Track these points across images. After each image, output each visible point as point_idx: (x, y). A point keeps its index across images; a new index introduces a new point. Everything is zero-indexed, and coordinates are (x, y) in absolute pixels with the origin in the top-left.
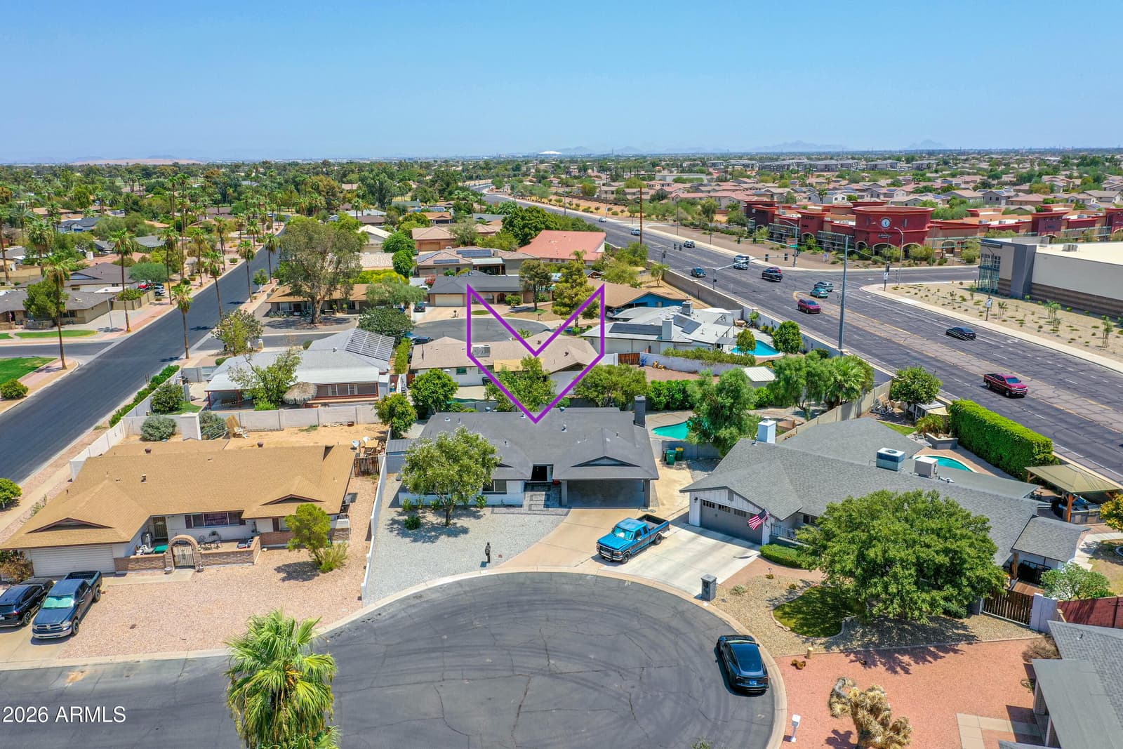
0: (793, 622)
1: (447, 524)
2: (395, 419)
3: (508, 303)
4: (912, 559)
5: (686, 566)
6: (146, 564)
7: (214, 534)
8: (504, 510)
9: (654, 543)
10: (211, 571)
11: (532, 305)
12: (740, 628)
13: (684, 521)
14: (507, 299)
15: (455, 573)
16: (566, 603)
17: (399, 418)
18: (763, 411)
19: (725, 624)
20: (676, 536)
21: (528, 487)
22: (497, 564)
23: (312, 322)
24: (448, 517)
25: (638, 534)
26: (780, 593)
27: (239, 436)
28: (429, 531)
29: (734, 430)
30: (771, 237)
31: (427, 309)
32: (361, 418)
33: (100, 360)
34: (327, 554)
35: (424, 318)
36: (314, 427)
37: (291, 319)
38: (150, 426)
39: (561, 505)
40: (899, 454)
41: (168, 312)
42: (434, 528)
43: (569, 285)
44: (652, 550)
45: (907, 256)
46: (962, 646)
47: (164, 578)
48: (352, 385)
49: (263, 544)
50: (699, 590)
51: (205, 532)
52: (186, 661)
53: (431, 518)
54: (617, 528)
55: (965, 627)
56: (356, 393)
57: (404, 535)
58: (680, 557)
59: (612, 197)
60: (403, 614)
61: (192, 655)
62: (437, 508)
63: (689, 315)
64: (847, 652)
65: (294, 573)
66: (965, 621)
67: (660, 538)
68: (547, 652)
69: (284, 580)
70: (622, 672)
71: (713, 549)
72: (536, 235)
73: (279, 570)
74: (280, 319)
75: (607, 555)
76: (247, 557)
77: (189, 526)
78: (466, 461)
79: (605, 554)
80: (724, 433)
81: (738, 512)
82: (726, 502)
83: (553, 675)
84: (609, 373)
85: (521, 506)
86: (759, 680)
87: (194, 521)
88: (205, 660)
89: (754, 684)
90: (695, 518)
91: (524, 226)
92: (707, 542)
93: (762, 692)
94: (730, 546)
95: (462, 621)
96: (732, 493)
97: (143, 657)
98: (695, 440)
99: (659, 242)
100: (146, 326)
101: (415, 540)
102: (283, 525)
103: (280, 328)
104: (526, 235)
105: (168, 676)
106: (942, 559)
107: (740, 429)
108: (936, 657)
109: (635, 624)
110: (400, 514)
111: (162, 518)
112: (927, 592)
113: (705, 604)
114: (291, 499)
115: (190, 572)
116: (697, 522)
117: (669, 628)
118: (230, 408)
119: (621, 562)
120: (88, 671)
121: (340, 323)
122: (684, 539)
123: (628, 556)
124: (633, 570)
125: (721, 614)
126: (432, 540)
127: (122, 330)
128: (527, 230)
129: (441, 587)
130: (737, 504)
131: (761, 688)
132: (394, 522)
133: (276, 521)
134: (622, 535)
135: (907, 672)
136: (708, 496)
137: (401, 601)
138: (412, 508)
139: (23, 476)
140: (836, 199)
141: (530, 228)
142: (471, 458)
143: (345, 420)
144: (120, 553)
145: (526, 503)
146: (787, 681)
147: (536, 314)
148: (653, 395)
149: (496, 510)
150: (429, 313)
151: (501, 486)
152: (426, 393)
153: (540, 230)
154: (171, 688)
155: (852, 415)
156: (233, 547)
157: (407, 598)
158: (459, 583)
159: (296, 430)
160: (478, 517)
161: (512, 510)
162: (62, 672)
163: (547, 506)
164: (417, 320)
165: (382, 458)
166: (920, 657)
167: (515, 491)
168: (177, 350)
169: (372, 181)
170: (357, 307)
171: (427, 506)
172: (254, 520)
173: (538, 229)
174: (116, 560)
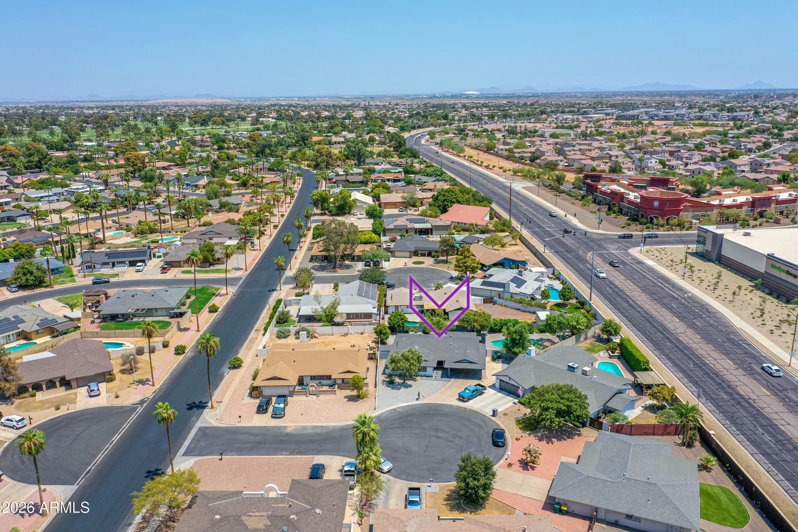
0: (521, 426)
1: (404, 383)
2: (382, 335)
3: (433, 257)
4: (556, 407)
5: (489, 404)
6: (299, 393)
7: (320, 383)
8: (425, 378)
9: (480, 395)
10: (322, 397)
11: (445, 258)
12: (502, 426)
13: (493, 387)
14: (433, 254)
15: (407, 402)
16: (445, 415)
17: (384, 335)
18: (543, 334)
19: (498, 425)
20: (490, 392)
21: (435, 369)
22: (422, 399)
23: (334, 268)
24: (404, 381)
25: (474, 391)
26: (520, 415)
27: (316, 338)
28: (397, 385)
29: (520, 349)
30: (594, 202)
31: (392, 259)
32: (366, 332)
33: (240, 289)
34: (362, 393)
35: (390, 266)
36: (346, 334)
37: (323, 264)
38: (280, 332)
39: (448, 377)
40: (576, 366)
41: (260, 256)
42: (399, 384)
43: (463, 257)
44: (479, 397)
45: (668, 224)
46: (576, 437)
47: (307, 398)
48: (361, 314)
49: (338, 388)
50: (492, 414)
51: (317, 382)
52: (322, 427)
53: (397, 380)
54: (466, 389)
55: (579, 431)
56: (363, 317)
57: (389, 387)
58: (489, 401)
59: (506, 153)
60: (390, 416)
61: (323, 425)
62: (400, 376)
63: (522, 276)
64: (535, 436)
65: (352, 399)
66: (581, 429)
67: (483, 393)
68: (437, 430)
69: (348, 401)
70: (460, 438)
71: (501, 398)
72: (451, 206)
73: (345, 397)
74: (318, 264)
75: (462, 399)
76: (334, 392)
77: (311, 379)
78: (412, 361)
79: (461, 398)
80: (516, 350)
81: (512, 385)
82: (508, 381)
83: (438, 437)
84: (475, 315)
85: (432, 377)
86: (502, 442)
87: (313, 378)
88: (328, 427)
89: (500, 443)
90: (498, 386)
91: (445, 200)
92: (500, 395)
93: (503, 446)
94: (508, 397)
95: (409, 419)
96: (510, 378)
97: (308, 424)
98: (505, 352)
99: (526, 203)
100: (253, 266)
101: (392, 389)
102: (345, 381)
103: (319, 271)
104: (446, 205)
105: (319, 431)
106: (564, 408)
107: (523, 348)
108: (565, 440)
109: (467, 423)
110: (386, 378)
111: (302, 377)
112: (559, 418)
113: (493, 418)
114: (349, 372)
115: (315, 397)
116: (498, 387)
117: (479, 425)
118: (309, 322)
119: (467, 401)
120: (293, 428)
121: (348, 268)
122: (492, 394)
123: (469, 399)
124: (470, 405)
125: (498, 422)
126: (399, 389)
127: (242, 269)
128: (446, 202)
129: (402, 407)
130: (512, 382)
131: (504, 445)
132: (384, 381)
133: (343, 380)
134: (467, 391)
135: (552, 443)
136: (502, 378)
137: (389, 411)
138: (390, 376)
139: (238, 353)
140: (651, 162)
141: (448, 202)
142: (414, 360)
143: (360, 331)
144: (291, 389)
145: (434, 375)
146: (512, 443)
147: (447, 265)
148: (493, 326)
149: (423, 378)
150: (392, 262)
151: (425, 369)
152: (394, 322)
153: (454, 203)
154: (321, 434)
155: (582, 339)
156: (326, 388)
157: (391, 410)
158: (408, 406)
159: (339, 335)
160: (415, 381)
161: (428, 378)
162: (285, 427)
163: (442, 377)
164: (386, 267)
165: (378, 354)
166: (559, 439)
167: (430, 371)
168: (273, 284)
169: (354, 149)
170: (356, 259)
171: (396, 375)
172: (335, 379)
173: (452, 202)
174: (290, 391)
